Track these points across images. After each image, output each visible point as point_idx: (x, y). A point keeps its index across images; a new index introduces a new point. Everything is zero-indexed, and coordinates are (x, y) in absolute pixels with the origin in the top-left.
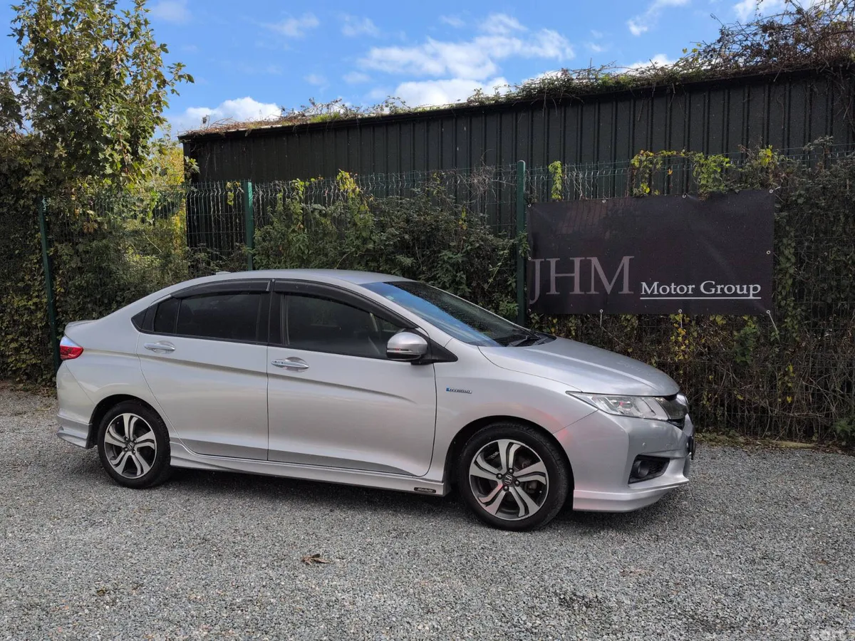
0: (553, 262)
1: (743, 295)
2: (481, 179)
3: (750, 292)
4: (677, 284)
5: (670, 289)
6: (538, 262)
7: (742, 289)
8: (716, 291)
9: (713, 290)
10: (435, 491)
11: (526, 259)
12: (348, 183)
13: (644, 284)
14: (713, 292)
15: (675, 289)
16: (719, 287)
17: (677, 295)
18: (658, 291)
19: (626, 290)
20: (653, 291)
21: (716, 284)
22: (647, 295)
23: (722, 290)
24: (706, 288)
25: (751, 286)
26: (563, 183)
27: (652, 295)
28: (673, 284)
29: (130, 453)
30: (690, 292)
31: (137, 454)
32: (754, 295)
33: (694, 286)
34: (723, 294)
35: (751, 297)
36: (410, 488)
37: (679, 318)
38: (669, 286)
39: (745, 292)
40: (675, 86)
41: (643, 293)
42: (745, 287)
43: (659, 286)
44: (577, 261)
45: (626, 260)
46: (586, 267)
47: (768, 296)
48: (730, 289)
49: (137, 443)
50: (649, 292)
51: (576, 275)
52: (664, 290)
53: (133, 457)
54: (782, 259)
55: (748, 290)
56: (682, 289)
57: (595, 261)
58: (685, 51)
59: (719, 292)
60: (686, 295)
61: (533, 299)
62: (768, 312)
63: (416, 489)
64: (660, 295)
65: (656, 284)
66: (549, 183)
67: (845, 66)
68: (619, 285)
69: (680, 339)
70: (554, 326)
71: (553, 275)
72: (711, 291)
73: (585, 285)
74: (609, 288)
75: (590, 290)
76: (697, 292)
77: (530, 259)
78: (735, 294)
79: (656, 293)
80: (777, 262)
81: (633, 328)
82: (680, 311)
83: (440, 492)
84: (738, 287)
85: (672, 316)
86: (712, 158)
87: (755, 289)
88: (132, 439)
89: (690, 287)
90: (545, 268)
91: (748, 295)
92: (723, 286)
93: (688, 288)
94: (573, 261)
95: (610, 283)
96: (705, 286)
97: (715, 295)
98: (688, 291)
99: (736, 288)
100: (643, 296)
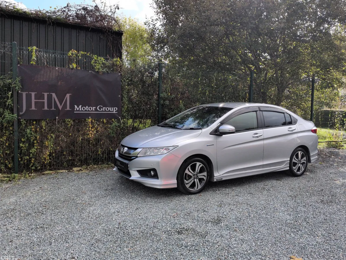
0: (33, 94)
3: (114, 110)
4: (89, 107)
5: (86, 108)
6: (24, 94)
7: (111, 109)
8: (103, 109)
9: (102, 109)
11: (18, 92)
13: (76, 106)
15: (88, 109)
16: (104, 108)
17: (89, 111)
18: (81, 109)
19: (68, 108)
20: (79, 109)
21: (103, 107)
22: (77, 111)
23: (105, 109)
24: (100, 108)
25: (114, 108)
26: (37, 57)
27: (79, 111)
28: (87, 106)
30: (94, 110)
32: (115, 111)
33: (95, 108)
34: (105, 111)
35: (114, 112)
37: (90, 120)
38: (86, 107)
39: (112, 110)
40: (52, 21)
41: (75, 110)
42: (112, 108)
43: (82, 107)
44: (46, 95)
45: (68, 96)
46: (50, 98)
47: (120, 111)
48: (107, 109)
50: (78, 109)
51: (46, 101)
52: (84, 109)
54: (124, 99)
55: (113, 109)
56: (90, 109)
57: (54, 95)
59: (104, 110)
60: (92, 111)
61: (22, 112)
62: (120, 117)
64: (82, 111)
65: (80, 106)
66: (30, 56)
68: (65, 106)
69: (90, 128)
70: (33, 125)
71: (33, 100)
72: (101, 110)
73: (49, 106)
74: (60, 107)
75: (52, 108)
76: (96, 110)
77: (20, 92)
78: (109, 111)
79: (80, 110)
80: (122, 100)
81: (71, 125)
82: (90, 117)
84: (110, 108)
85: (87, 119)
86: (99, 58)
87: (116, 109)
89: (94, 108)
90: (29, 97)
91: (113, 111)
92: (105, 108)
93: (93, 108)
94: (44, 94)
95: (61, 105)
96: (99, 107)
97: (102, 111)
98: (93, 109)
99: (110, 109)
100: (75, 111)
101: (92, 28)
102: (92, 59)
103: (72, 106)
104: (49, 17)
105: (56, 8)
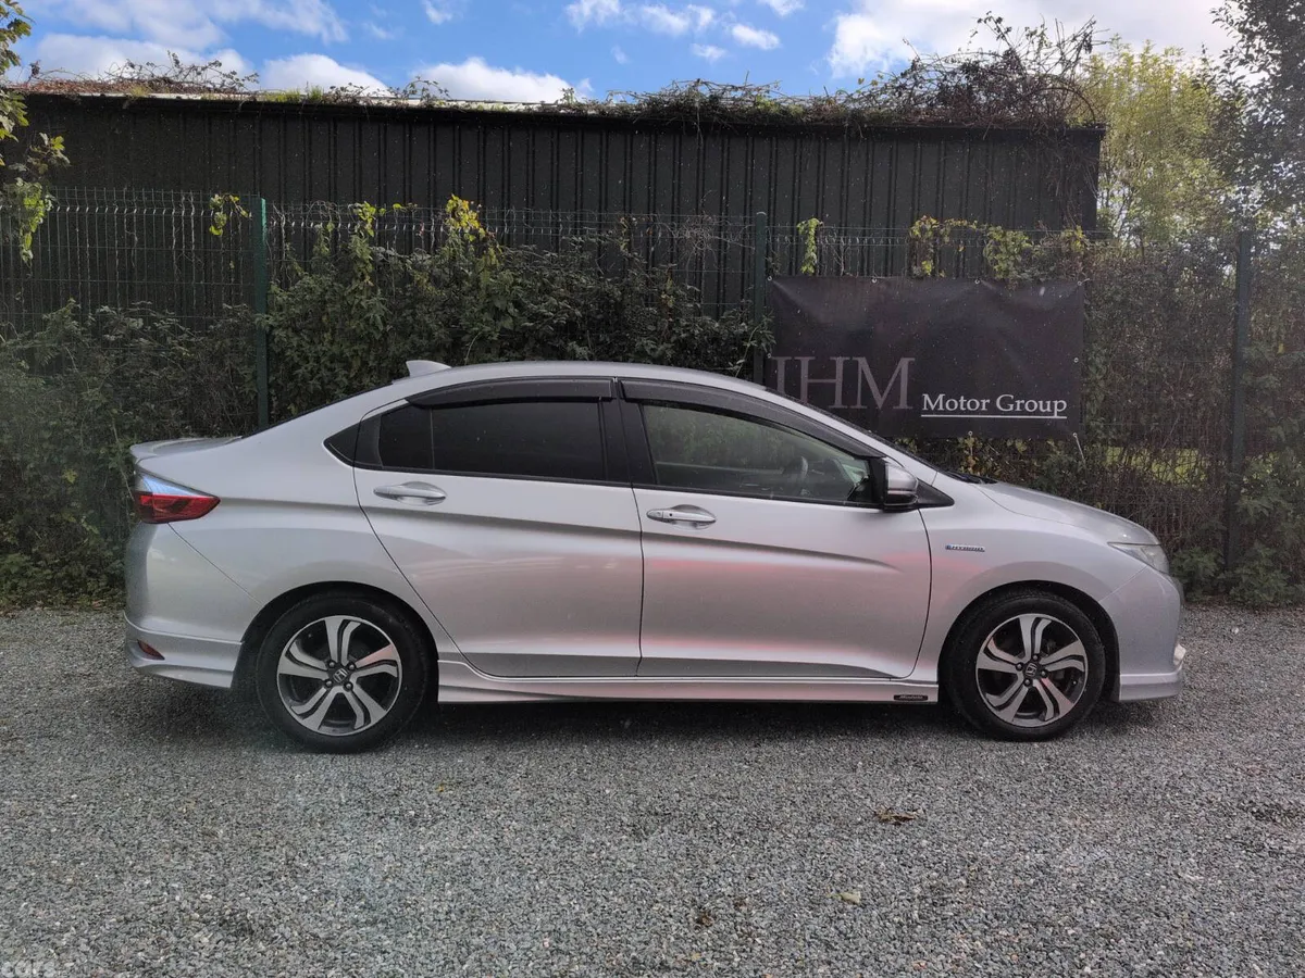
0: (805, 362)
1: (1046, 414)
2: (698, 234)
3: (1053, 410)
4: (967, 398)
5: (959, 403)
6: (781, 362)
7: (1045, 407)
8: (1015, 407)
9: (1012, 406)
10: (926, 698)
11: (765, 357)
12: (465, 217)
13: (926, 397)
14: (1011, 409)
15: (965, 406)
16: (1018, 402)
17: (967, 412)
18: (944, 406)
19: (903, 404)
20: (938, 406)
21: (1015, 399)
22: (929, 411)
23: (1022, 406)
24: (1005, 403)
25: (1056, 403)
26: (819, 252)
27: (936, 411)
28: (962, 397)
29: (338, 689)
30: (984, 408)
31: (357, 689)
32: (1059, 414)
33: (988, 401)
34: (1023, 412)
35: (1056, 416)
36: (890, 698)
37: (970, 442)
38: (958, 400)
39: (1048, 409)
40: (862, 127)
41: (925, 408)
42: (1049, 403)
43: (945, 400)
44: (840, 361)
45: (904, 364)
46: (851, 370)
47: (1075, 414)
48: (1031, 406)
49: (356, 669)
50: (933, 407)
51: (838, 381)
52: (952, 405)
53: (348, 695)
54: (1092, 369)
55: (1052, 405)
56: (973, 404)
57: (863, 362)
58: (860, 81)
59: (1018, 409)
60: (979, 412)
62: (1074, 435)
63: (896, 697)
64: (945, 412)
65: (941, 396)
66: (797, 250)
67: (1061, 131)
68: (894, 397)
69: (970, 469)
71: (804, 380)
72: (1009, 408)
73: (849, 395)
74: (880, 401)
75: (855, 404)
76: (992, 408)
77: (769, 356)
78: (1038, 412)
79: (941, 408)
80: (1085, 374)
82: (970, 433)
83: (933, 698)
84: (1041, 402)
85: (960, 440)
86: (1010, 234)
87: (1060, 406)
88: (345, 662)
89: (984, 402)
90: (793, 370)
91: (1052, 413)
92: (1023, 402)
93: (981, 403)
94: (834, 361)
95: (882, 394)
96: (1001, 401)
97: (1014, 413)
98: (981, 407)
99: (1038, 405)
100: (925, 412)
101: (992, 129)
102: (982, 239)
103: (913, 398)
104: (856, 116)
105: (879, 80)
